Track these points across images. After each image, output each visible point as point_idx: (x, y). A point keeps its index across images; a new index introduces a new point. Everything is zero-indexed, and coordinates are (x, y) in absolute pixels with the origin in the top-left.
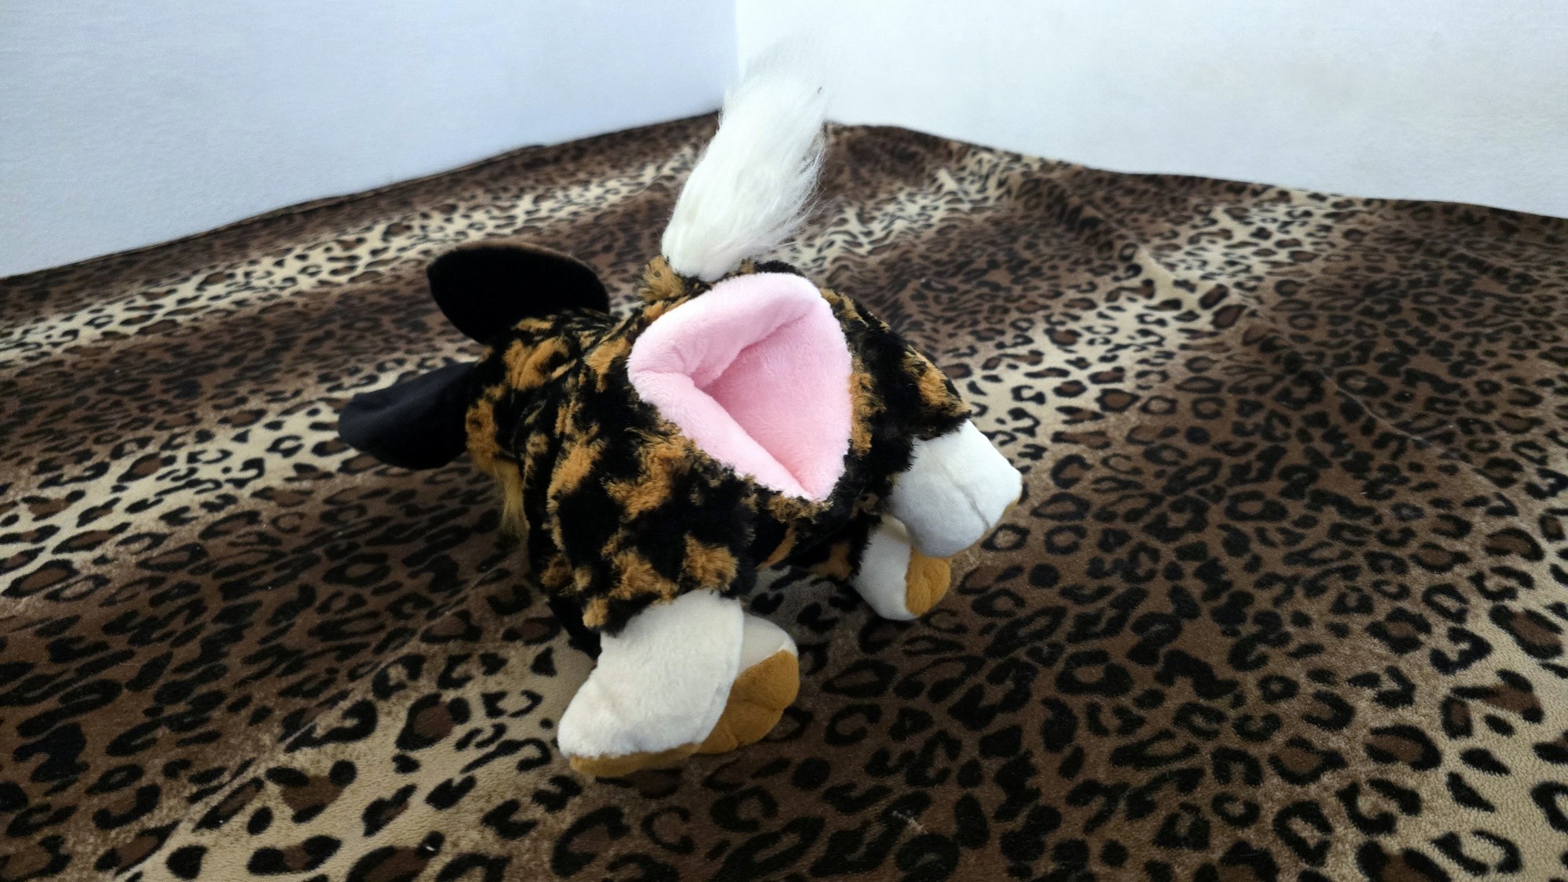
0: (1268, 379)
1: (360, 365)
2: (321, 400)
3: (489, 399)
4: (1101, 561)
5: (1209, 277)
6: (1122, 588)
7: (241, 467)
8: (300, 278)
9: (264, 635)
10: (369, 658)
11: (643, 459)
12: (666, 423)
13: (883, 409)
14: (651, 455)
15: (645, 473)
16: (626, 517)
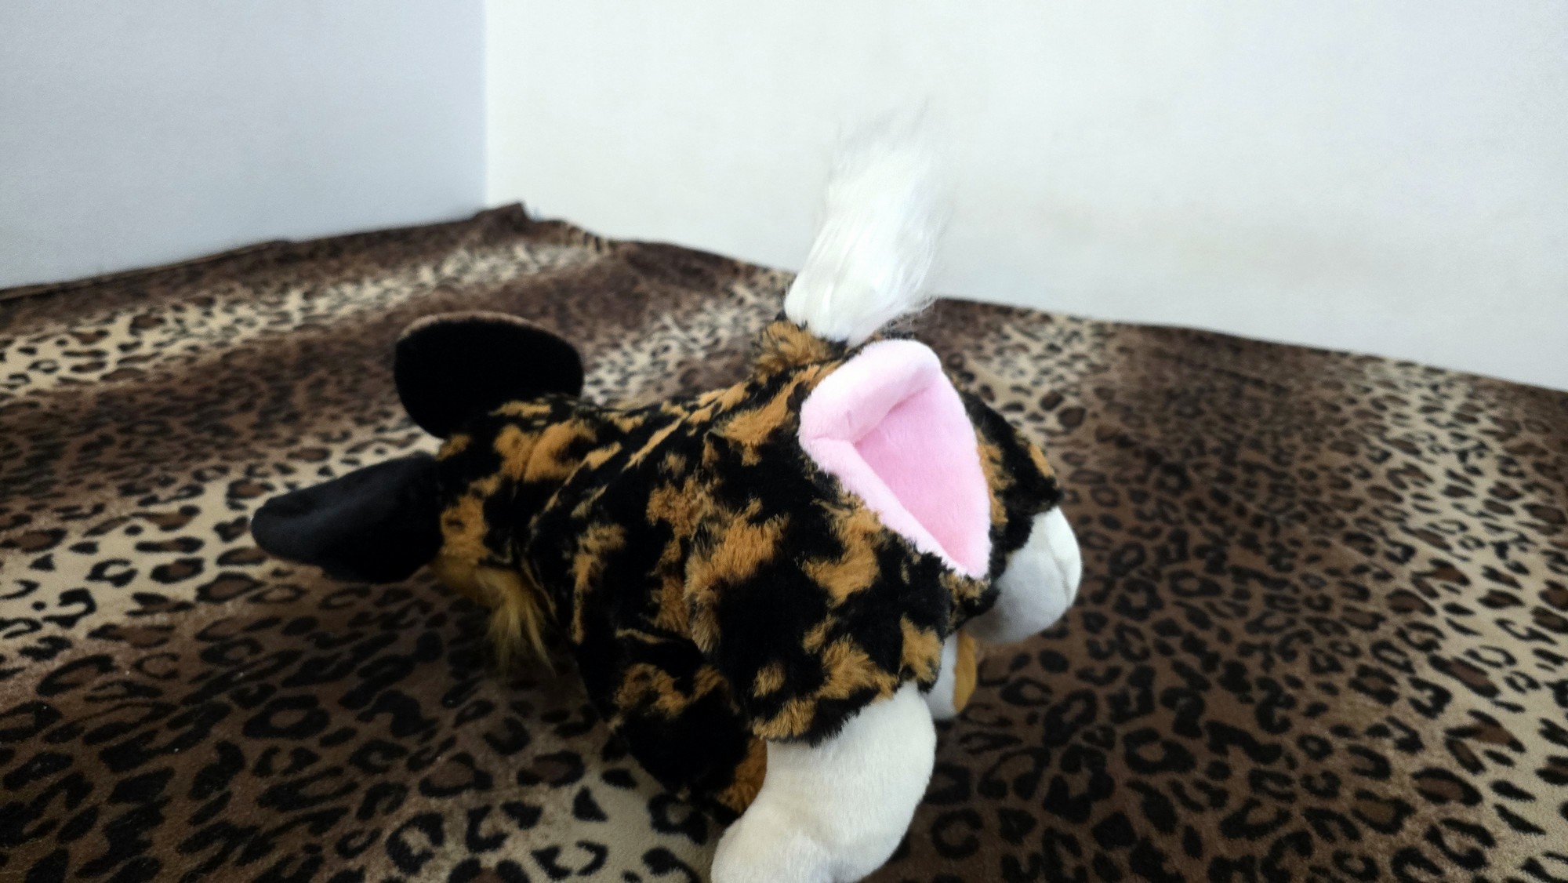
0: (1140, 472)
1: (171, 474)
2: (136, 515)
3: (478, 494)
4: (1096, 643)
5: (1036, 383)
6: (1129, 667)
7: (58, 601)
8: (33, 375)
9: (193, 811)
10: (357, 826)
11: (841, 535)
12: (849, 495)
13: (1014, 481)
14: (849, 530)
15: (847, 549)
16: (833, 600)
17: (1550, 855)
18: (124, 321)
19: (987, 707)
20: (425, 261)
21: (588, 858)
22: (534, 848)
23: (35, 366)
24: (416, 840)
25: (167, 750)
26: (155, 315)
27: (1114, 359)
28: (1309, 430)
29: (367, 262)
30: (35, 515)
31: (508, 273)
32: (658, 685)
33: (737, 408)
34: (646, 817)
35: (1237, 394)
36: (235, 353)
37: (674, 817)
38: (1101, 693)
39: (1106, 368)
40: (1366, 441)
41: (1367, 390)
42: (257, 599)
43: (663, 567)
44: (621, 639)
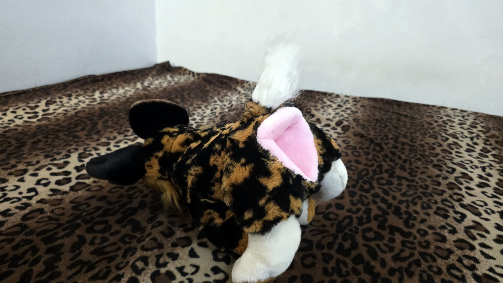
0: (368, 146)
1: (60, 151)
2: (50, 164)
3: (156, 157)
4: (353, 201)
5: (334, 117)
6: (363, 208)
7: (26, 192)
8: (16, 120)
9: (71, 256)
10: (122, 260)
11: (271, 169)
12: (273, 157)
13: (326, 151)
14: (273, 168)
15: (272, 174)
16: (268, 190)
17: (497, 266)
18: (44, 102)
19: (319, 221)
20: (139, 81)
21: (193, 269)
22: (177, 267)
23: (16, 117)
24: (140, 264)
25: (62, 237)
26: (53, 100)
27: (360, 109)
28: (422, 131)
29: (120, 82)
30: (18, 164)
31: (165, 85)
32: (214, 216)
33: (237, 129)
34: (211, 257)
35: (399, 120)
36: (79, 112)
37: (220, 257)
38: (354, 216)
39: (357, 112)
40: (441, 134)
41: (442, 118)
42: (88, 190)
43: (215, 179)
44: (202, 202)
